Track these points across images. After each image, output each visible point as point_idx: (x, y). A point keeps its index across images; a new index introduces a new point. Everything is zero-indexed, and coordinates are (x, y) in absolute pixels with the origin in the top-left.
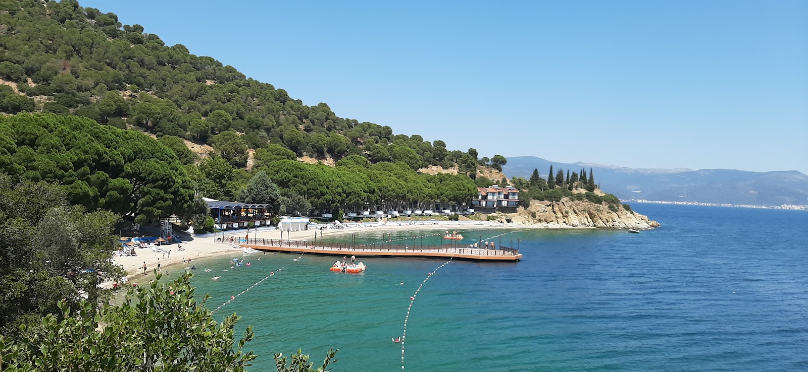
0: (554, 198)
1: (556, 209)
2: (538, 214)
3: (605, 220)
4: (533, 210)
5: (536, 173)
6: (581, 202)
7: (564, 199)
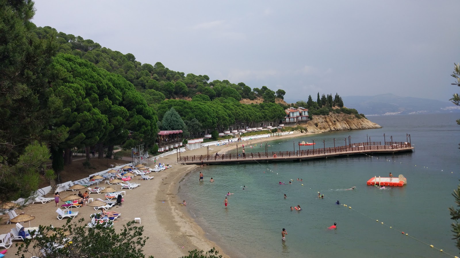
0: (324, 113)
1: (328, 120)
2: (319, 124)
3: (356, 124)
4: (316, 122)
5: (310, 98)
6: (339, 114)
7: (330, 113)
